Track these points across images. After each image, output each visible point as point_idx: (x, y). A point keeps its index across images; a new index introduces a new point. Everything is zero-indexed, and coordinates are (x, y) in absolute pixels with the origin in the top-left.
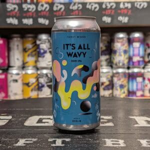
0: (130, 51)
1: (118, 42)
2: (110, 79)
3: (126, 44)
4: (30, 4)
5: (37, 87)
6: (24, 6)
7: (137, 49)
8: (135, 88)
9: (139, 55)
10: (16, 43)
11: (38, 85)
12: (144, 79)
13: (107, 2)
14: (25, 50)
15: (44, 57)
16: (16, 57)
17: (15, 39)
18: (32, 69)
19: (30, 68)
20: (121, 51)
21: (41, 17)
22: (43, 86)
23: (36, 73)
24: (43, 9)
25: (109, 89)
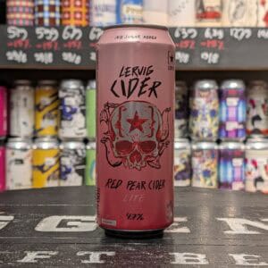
0: (221, 113)
1: (201, 96)
2: (187, 160)
3: (215, 101)
4: (49, 27)
5: (57, 173)
6: (38, 31)
7: (234, 109)
8: (229, 177)
9: (237, 119)
10: (23, 96)
11: (60, 169)
12: (245, 161)
13: (182, 28)
14: (38, 108)
15: (71, 120)
16: (22, 120)
17: (21, 88)
18: (49, 142)
19: (46, 139)
20: (207, 111)
21: (67, 50)
22: (68, 171)
23: (56, 147)
24: (72, 36)
25: (184, 179)
